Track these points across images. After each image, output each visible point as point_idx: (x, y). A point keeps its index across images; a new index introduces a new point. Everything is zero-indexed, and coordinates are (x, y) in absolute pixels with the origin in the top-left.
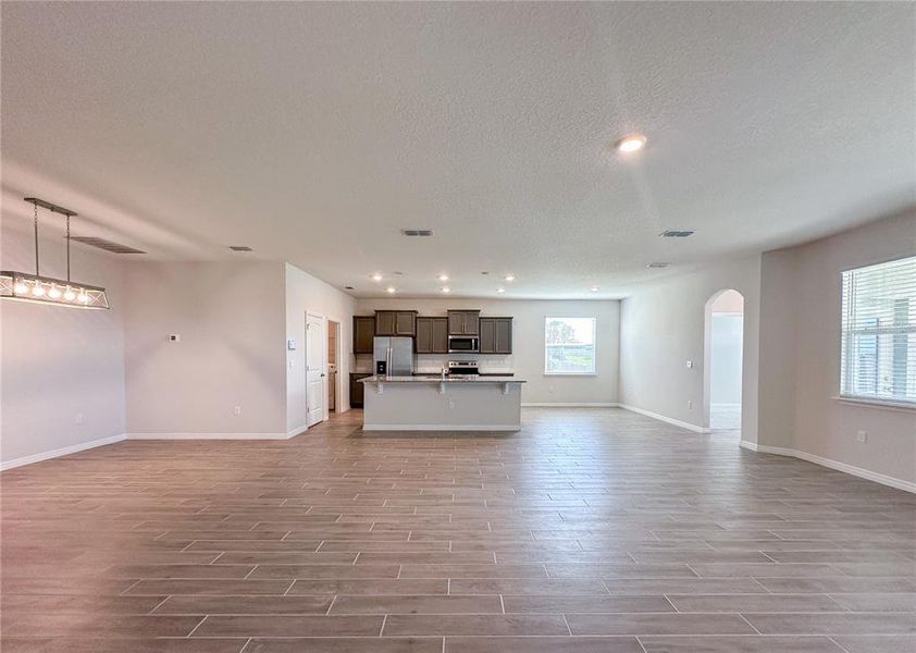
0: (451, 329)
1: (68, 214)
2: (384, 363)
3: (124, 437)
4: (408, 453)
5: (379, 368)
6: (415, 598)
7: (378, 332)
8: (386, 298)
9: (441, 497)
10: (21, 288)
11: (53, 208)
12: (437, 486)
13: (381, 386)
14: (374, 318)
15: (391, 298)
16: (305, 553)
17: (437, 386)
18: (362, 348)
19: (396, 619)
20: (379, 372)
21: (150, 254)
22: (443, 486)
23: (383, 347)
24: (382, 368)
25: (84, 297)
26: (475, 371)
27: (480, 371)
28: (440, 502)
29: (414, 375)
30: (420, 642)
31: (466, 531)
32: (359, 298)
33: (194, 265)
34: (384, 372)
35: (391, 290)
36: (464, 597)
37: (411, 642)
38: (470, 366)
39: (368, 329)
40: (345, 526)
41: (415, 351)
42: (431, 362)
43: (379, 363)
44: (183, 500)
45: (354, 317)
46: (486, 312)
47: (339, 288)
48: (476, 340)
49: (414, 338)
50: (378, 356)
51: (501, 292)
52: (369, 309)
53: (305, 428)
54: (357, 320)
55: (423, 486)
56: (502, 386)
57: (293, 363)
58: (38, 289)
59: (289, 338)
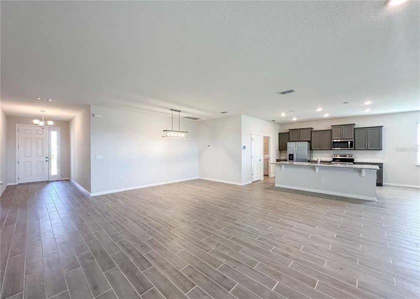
0: (333, 136)
1: (179, 111)
2: (293, 155)
3: (198, 178)
4: (288, 201)
5: (290, 157)
6: (239, 262)
7: (290, 140)
8: (292, 123)
9: (287, 225)
10: (169, 134)
11: (176, 111)
12: (290, 220)
13: (283, 166)
14: (289, 133)
15: (295, 123)
16: (216, 229)
17: (314, 168)
18: (282, 148)
19: (226, 267)
20: (290, 159)
21: (203, 119)
22: (293, 220)
23: (292, 147)
24: (291, 157)
25: (183, 135)
26: (351, 160)
27: (356, 161)
28: (286, 227)
29: (309, 161)
30: (228, 279)
31: (286, 245)
32: (281, 124)
33: (214, 120)
34: (292, 159)
35: (295, 119)
36: (259, 273)
37: (225, 277)
38: (347, 157)
39: (285, 138)
40: (237, 224)
41: (311, 149)
42: (321, 154)
43: (290, 155)
44: (198, 201)
46: (359, 124)
47: (269, 121)
48: (351, 142)
49: (310, 142)
50: (289, 151)
51: (367, 111)
52: (286, 129)
53: (251, 182)
54: (281, 135)
55: (282, 218)
56: (360, 171)
57: (245, 155)
58: (172, 134)
59: (243, 145)
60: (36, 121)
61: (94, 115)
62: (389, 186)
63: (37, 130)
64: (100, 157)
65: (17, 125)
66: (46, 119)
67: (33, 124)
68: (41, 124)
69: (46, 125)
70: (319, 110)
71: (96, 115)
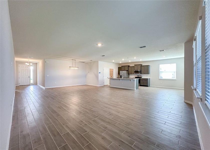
0: (135, 69)
1: (75, 60)
3: (85, 84)
10: (71, 68)
17: (120, 80)
18: (119, 73)
25: (77, 68)
27: (142, 78)
32: (120, 64)
35: (130, 61)
41: (128, 73)
43: (121, 76)
45: (118, 68)
48: (140, 71)
49: (128, 71)
50: (121, 74)
53: (103, 85)
56: (130, 80)
57: (100, 75)
58: (73, 68)
59: (99, 72)
60: (26, 64)
61: (46, 62)
62: (152, 87)
63: (26, 66)
64: (48, 76)
65: (19, 64)
66: (30, 63)
67: (25, 64)
68: (28, 64)
69: (30, 64)
70: (135, 58)
71: (47, 62)
